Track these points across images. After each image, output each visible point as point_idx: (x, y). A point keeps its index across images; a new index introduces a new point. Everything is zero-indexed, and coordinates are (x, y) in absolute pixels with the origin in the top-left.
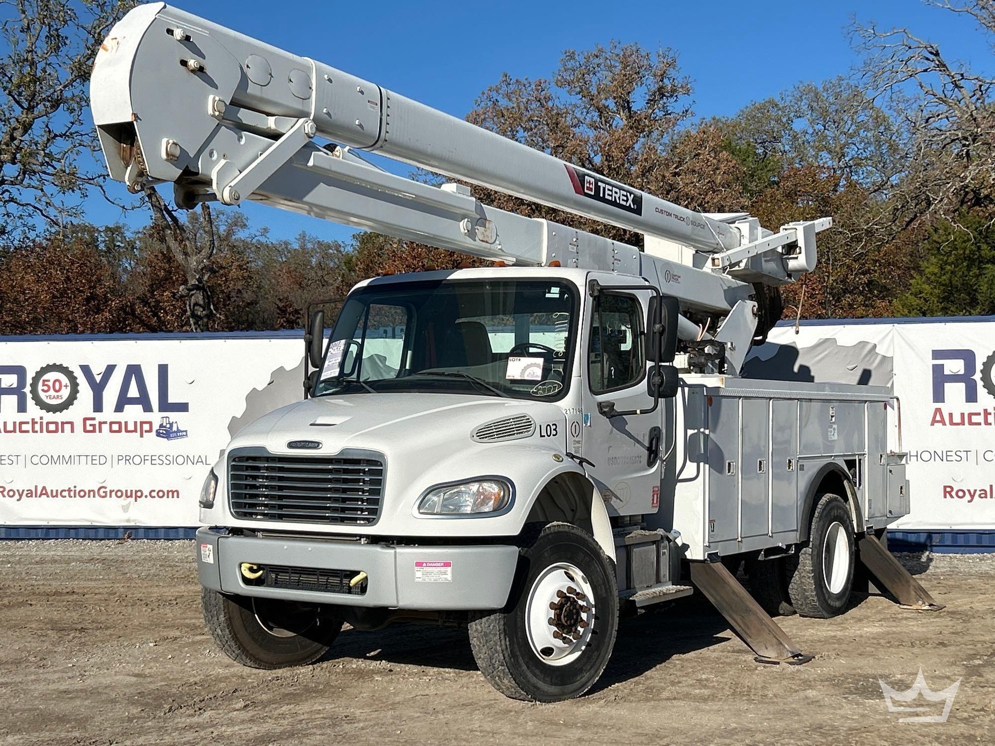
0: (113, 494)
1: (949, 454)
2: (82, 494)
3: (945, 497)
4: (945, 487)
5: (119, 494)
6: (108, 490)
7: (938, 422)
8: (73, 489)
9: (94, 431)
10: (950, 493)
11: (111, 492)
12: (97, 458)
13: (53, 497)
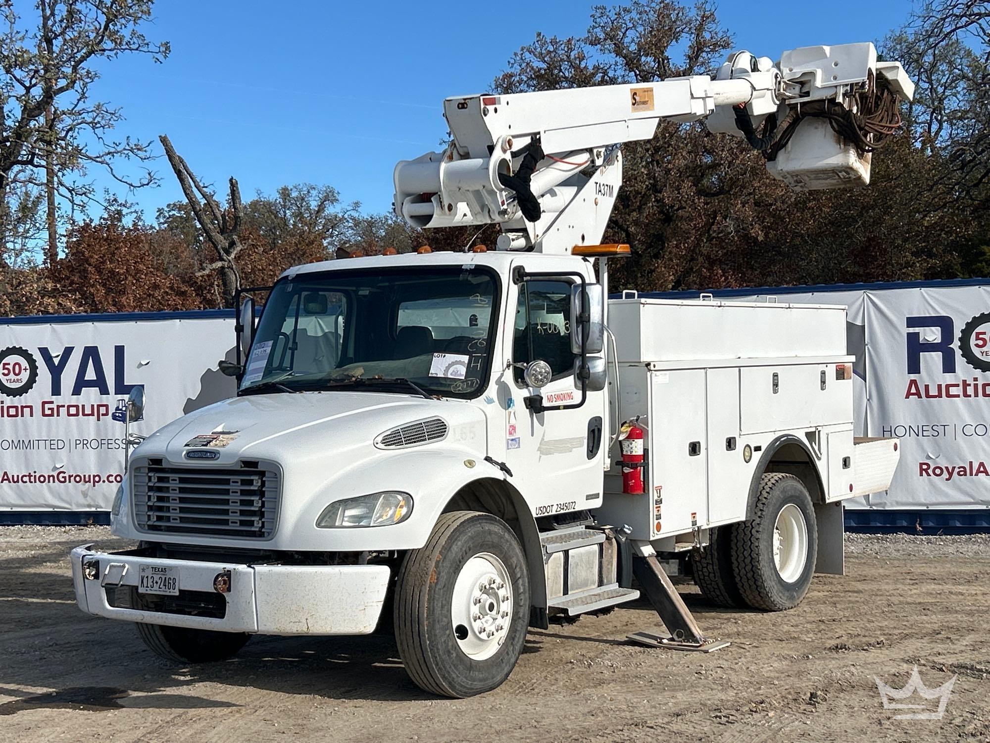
0: (72, 478)
1: (925, 428)
2: (42, 479)
3: (921, 475)
4: (921, 464)
5: (78, 479)
6: (66, 475)
7: (913, 394)
8: (33, 474)
9: (52, 415)
10: (926, 470)
11: (70, 476)
12: (55, 442)
13: (14, 482)
